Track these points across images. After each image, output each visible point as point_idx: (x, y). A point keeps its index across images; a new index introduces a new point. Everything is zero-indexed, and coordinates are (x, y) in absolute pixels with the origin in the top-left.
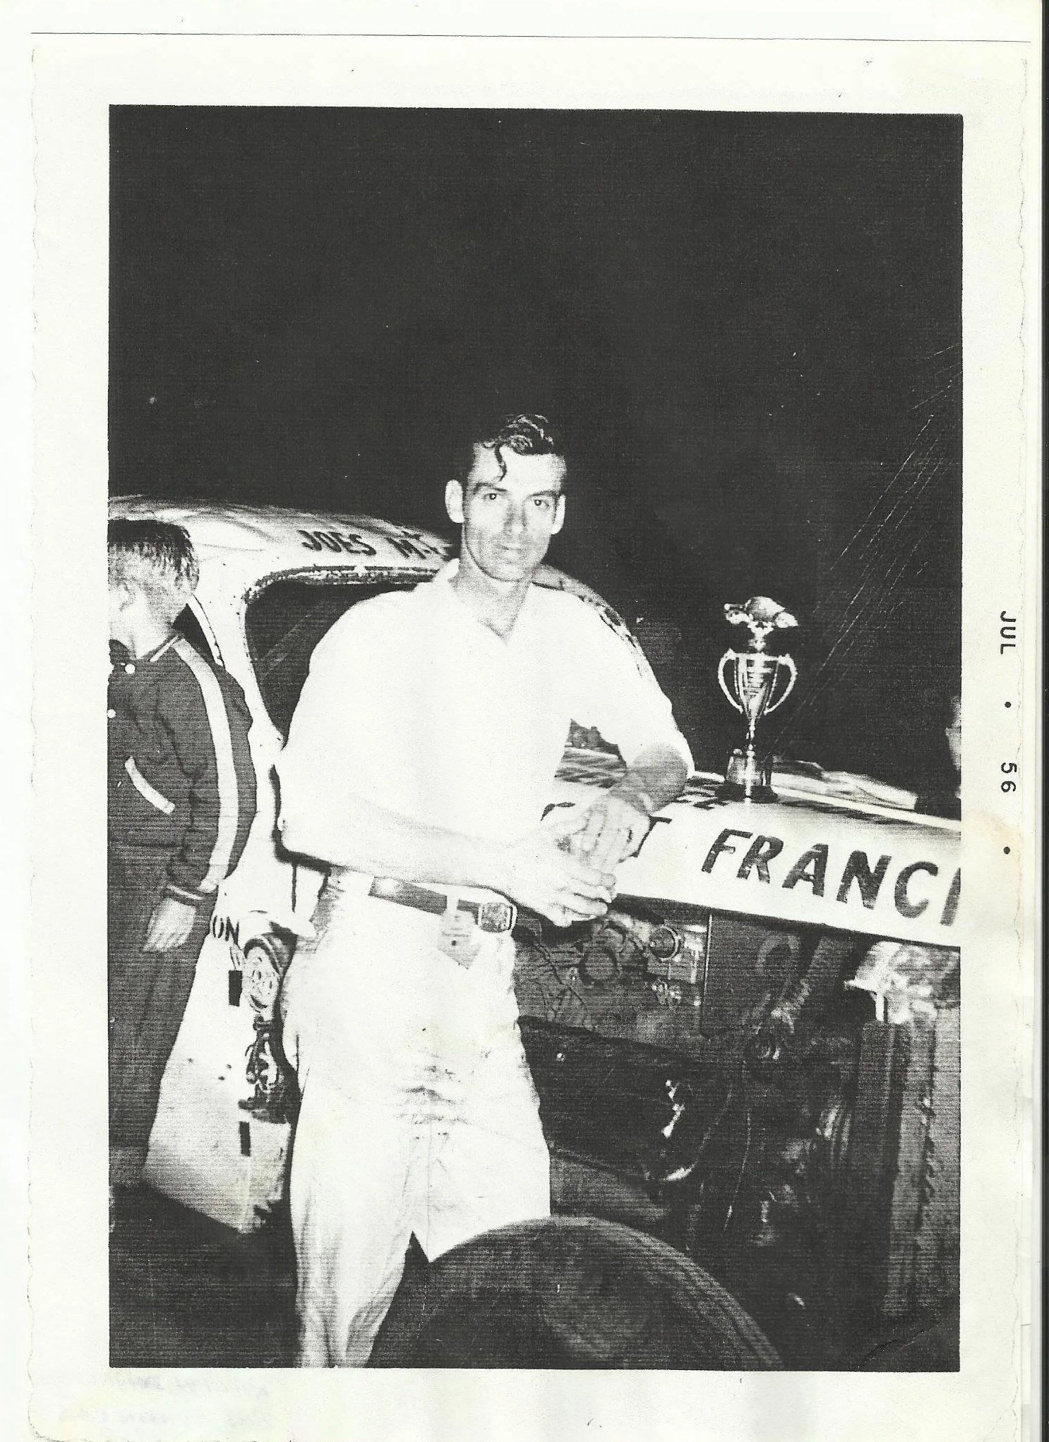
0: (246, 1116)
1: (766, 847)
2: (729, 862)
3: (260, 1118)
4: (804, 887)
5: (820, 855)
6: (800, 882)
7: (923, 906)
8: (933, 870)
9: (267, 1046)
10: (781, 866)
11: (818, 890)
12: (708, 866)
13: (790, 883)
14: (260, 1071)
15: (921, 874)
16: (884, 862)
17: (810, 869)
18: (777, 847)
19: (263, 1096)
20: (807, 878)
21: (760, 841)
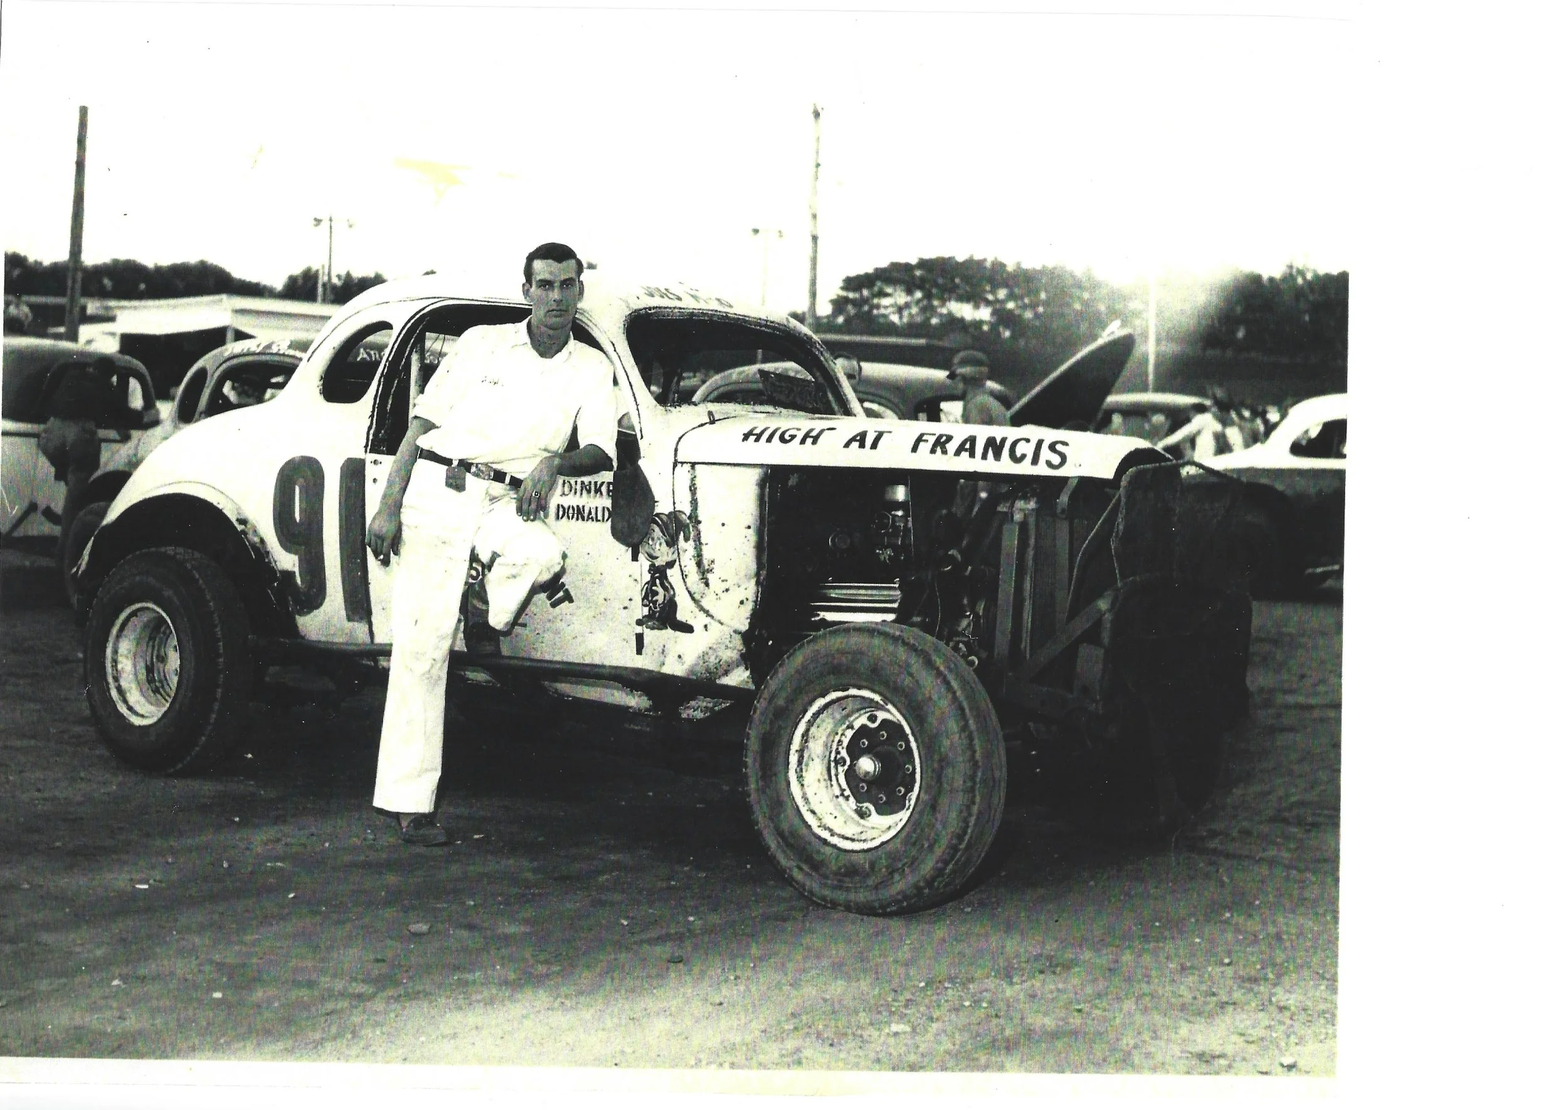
0: (639, 629)
1: (944, 438)
2: (924, 448)
3: (652, 628)
4: (965, 455)
5: (972, 440)
6: (963, 453)
7: (1024, 456)
8: (1028, 441)
9: (658, 581)
10: (952, 447)
11: (972, 455)
12: (915, 449)
13: (958, 453)
14: (653, 597)
15: (1023, 442)
16: (1004, 440)
17: (967, 446)
18: (949, 438)
19: (654, 613)
20: (966, 450)
21: (941, 436)
